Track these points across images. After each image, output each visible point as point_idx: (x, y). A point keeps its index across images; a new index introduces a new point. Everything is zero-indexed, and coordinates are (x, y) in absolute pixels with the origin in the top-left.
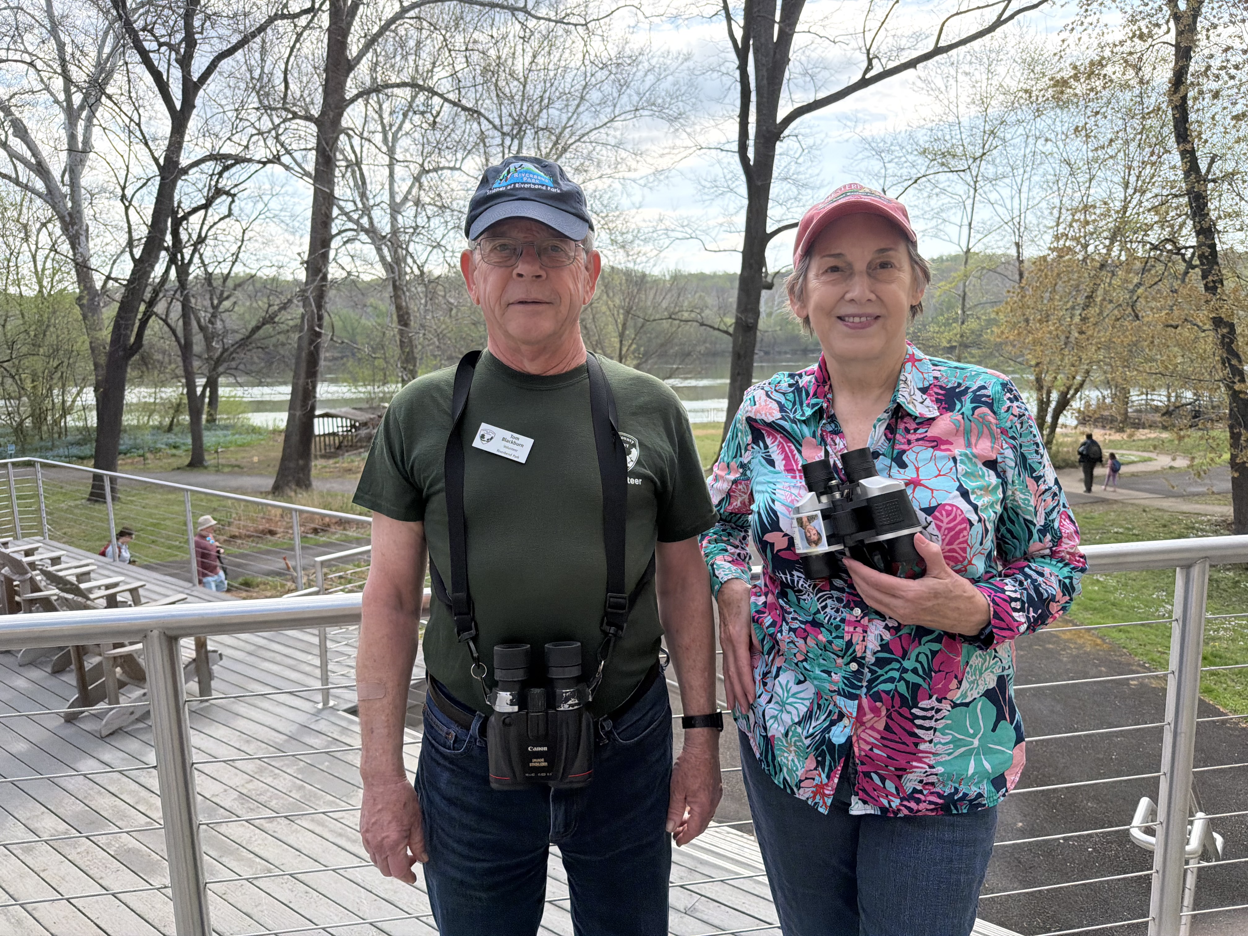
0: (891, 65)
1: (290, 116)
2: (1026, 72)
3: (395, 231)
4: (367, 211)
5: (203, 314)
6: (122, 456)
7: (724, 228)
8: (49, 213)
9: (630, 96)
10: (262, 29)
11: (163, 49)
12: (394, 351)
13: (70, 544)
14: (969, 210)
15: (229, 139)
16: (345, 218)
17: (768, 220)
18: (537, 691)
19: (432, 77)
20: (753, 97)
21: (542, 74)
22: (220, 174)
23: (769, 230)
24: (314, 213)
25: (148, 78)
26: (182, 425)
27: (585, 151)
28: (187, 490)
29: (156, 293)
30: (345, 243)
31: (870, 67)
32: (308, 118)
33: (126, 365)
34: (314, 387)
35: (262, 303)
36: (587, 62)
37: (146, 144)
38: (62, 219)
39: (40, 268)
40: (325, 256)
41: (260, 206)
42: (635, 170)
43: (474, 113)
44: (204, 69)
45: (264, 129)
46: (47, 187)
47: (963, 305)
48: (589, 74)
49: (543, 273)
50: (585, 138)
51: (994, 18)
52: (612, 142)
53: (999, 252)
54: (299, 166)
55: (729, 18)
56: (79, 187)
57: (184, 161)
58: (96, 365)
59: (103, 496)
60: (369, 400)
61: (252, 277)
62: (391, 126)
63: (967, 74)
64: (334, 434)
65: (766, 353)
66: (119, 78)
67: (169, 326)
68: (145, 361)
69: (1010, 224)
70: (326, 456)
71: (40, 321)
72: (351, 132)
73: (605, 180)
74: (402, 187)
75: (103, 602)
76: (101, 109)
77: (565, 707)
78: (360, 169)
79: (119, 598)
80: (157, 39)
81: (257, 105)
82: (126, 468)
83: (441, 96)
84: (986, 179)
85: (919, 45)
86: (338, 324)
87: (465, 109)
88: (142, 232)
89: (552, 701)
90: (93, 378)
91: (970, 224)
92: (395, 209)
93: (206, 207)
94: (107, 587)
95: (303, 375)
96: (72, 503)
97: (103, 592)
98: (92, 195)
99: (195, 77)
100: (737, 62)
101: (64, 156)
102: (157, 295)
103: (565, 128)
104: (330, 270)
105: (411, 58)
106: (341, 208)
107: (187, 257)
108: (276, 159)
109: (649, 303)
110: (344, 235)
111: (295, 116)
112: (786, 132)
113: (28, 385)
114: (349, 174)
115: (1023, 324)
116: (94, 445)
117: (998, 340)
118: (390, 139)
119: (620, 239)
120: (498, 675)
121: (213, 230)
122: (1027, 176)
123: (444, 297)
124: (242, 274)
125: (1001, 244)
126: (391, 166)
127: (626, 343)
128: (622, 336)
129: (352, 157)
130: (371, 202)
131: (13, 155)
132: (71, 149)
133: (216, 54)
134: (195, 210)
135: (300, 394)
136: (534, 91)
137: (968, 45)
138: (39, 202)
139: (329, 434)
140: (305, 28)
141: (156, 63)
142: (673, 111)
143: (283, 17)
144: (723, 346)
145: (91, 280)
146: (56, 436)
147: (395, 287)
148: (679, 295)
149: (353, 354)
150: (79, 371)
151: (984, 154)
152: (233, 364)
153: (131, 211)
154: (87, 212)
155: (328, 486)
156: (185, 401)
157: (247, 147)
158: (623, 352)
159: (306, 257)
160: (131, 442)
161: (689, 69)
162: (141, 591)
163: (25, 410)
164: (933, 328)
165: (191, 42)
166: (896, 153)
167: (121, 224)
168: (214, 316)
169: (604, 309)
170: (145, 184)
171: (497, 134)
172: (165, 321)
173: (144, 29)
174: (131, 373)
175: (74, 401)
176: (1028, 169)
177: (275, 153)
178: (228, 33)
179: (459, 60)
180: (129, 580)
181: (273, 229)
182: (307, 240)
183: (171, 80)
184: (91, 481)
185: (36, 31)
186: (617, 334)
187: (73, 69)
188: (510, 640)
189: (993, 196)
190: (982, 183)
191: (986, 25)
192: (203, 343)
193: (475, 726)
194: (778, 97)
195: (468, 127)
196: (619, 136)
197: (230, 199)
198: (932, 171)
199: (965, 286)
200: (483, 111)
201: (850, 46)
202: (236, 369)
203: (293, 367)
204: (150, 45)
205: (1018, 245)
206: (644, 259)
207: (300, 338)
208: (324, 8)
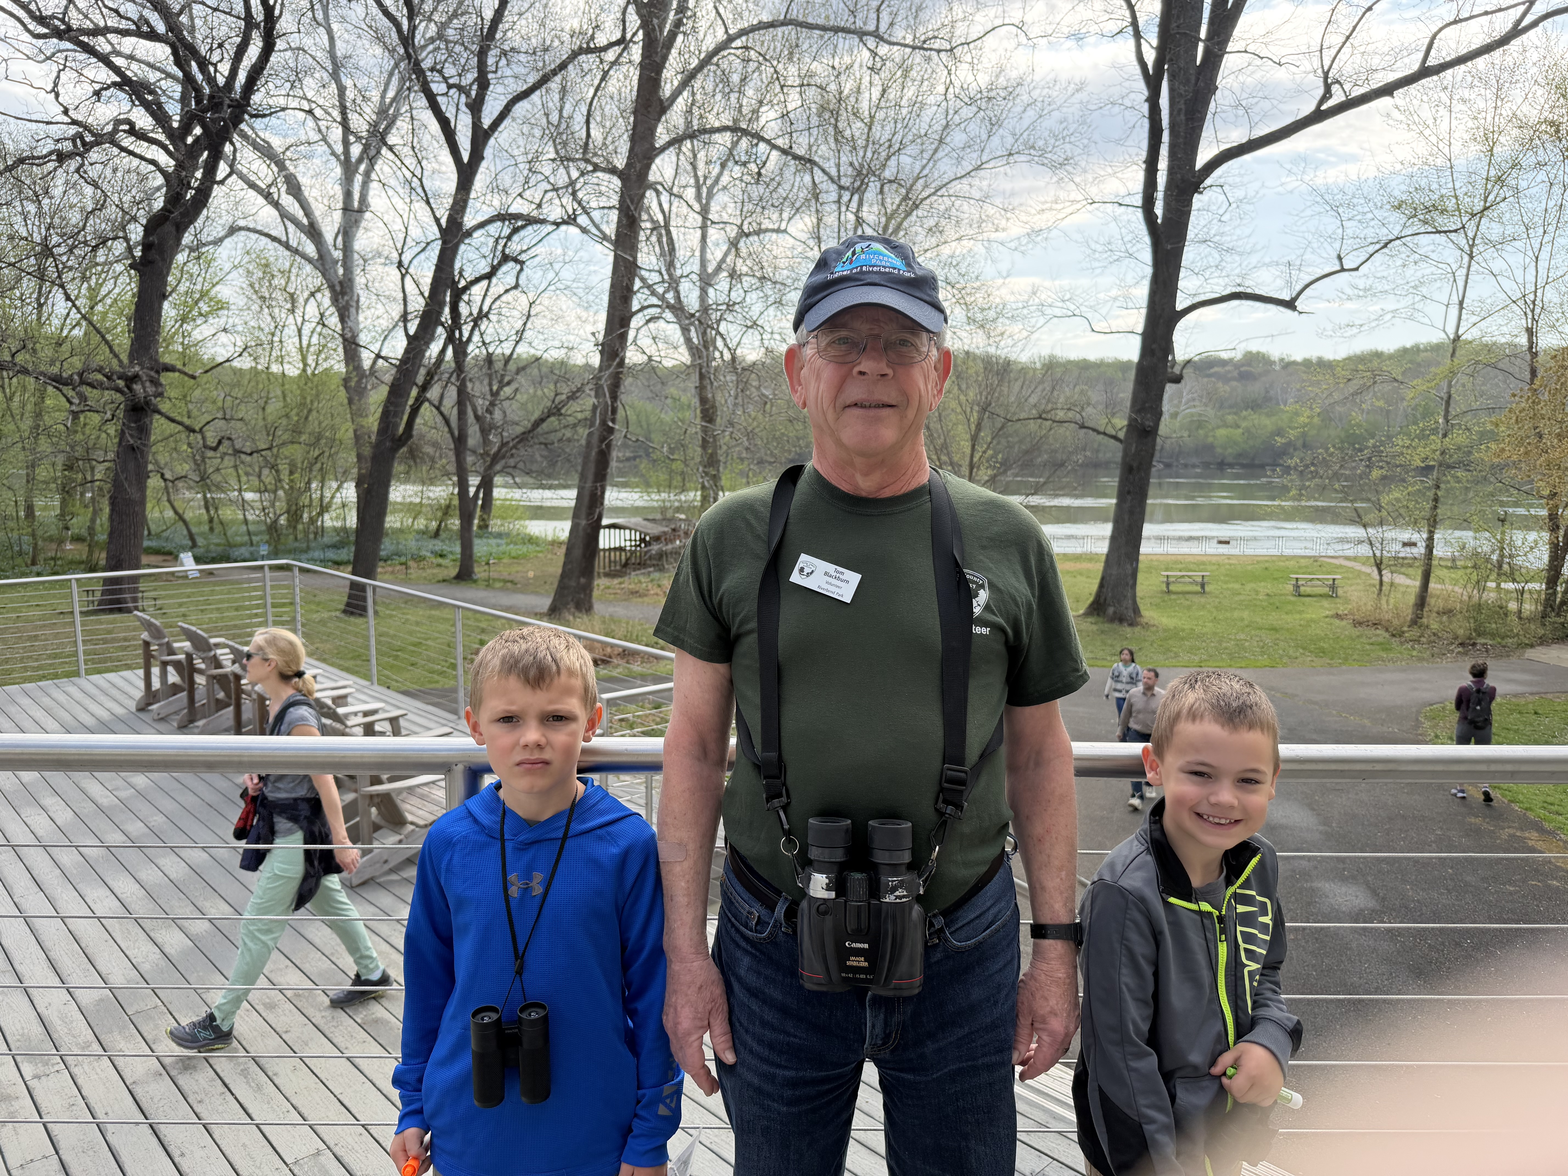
0: (1357, 92)
1: (590, 168)
2: (1554, 97)
3: (705, 308)
4: (674, 284)
5: (480, 401)
6: (381, 563)
7: (1118, 304)
8: (319, 280)
9: (1002, 137)
10: (563, 66)
11: (452, 91)
12: (696, 452)
13: (324, 661)
14: (1461, 283)
15: (520, 195)
16: (646, 291)
17: (1179, 294)
18: (858, 876)
19: (758, 118)
20: (1166, 137)
21: (892, 113)
22: (509, 238)
23: (1179, 307)
24: (613, 286)
25: (434, 126)
26: (451, 530)
27: (942, 208)
28: (459, 607)
29: (430, 375)
30: (648, 321)
31: (1327, 94)
32: (613, 171)
33: (393, 458)
34: (603, 493)
35: (549, 391)
36: (950, 96)
37: (428, 202)
38: (332, 287)
39: (305, 343)
40: (623, 337)
41: (551, 275)
42: (1004, 230)
43: (807, 162)
44: (496, 114)
45: (560, 183)
46: (319, 251)
47: (1447, 411)
48: (951, 112)
49: (890, 372)
50: (943, 191)
51: (1510, 26)
52: (977, 195)
53: (1503, 340)
54: (597, 227)
55: (1137, 35)
56: (352, 251)
57: (469, 221)
58: (359, 456)
59: (364, 609)
60: (663, 510)
61: (538, 359)
62: (706, 178)
63: (1464, 101)
64: (621, 549)
65: (1168, 466)
66: (402, 125)
67: (442, 414)
68: (414, 455)
69: (1521, 303)
70: (609, 575)
71: (303, 404)
72: (660, 187)
73: (964, 242)
74: (715, 254)
75: (360, 730)
76: (380, 162)
77: (890, 899)
78: (669, 233)
79: (377, 728)
80: (445, 79)
81: (552, 155)
82: (386, 577)
83: (768, 142)
84: (1488, 242)
85: (1398, 64)
86: (632, 418)
87: (796, 157)
88: (417, 304)
89: (875, 890)
90: (355, 471)
91: (1461, 303)
92: (706, 281)
93: (489, 276)
94: (366, 714)
95: (590, 476)
96: (325, 615)
97: (360, 720)
98: (365, 261)
99: (486, 122)
100: (1146, 93)
101: (338, 216)
102: (432, 378)
103: (918, 178)
104: (628, 354)
105: (734, 97)
106: (643, 280)
107: (466, 335)
108: (571, 220)
109: (1012, 399)
110: (646, 312)
111: (596, 168)
112: (1208, 182)
113: (285, 476)
114: (654, 239)
115: (1534, 440)
116: (353, 549)
117: (1496, 460)
118: (704, 195)
119: (979, 316)
120: (814, 853)
121: (498, 303)
122: (1547, 238)
123: (758, 388)
124: (525, 356)
125: (1505, 329)
126: (704, 228)
127: (979, 449)
128: (974, 439)
129: (660, 218)
130: (678, 273)
131: (285, 215)
132: (347, 209)
133: (510, 97)
134: (477, 280)
135: (586, 500)
136: (881, 133)
137: (1469, 64)
138: (308, 268)
139: (615, 549)
140: (613, 64)
141: (443, 108)
142: (1059, 157)
143: (589, 51)
144: (1109, 455)
145: (360, 360)
146: (312, 536)
147: (702, 377)
148: (1053, 389)
149: (648, 455)
150: (341, 462)
151: (1486, 208)
152: (512, 462)
153: (408, 279)
154: (360, 280)
155: (611, 609)
156: (456, 502)
157: (539, 206)
158: (975, 460)
159: (601, 338)
160: (393, 548)
161: (1081, 102)
162: (402, 722)
163: (281, 505)
164: (1400, 441)
165: (483, 83)
166: (1359, 208)
167: (394, 294)
168: (492, 404)
169: (953, 404)
170: (423, 250)
171: (833, 187)
172: (438, 408)
173: (432, 69)
174: (398, 467)
175: (333, 497)
176: (1551, 229)
177: (570, 212)
178: (523, 71)
179: (791, 97)
180: (388, 708)
181: (565, 303)
182: (603, 317)
183: (459, 127)
184: (347, 590)
185: (317, 75)
186: (968, 436)
187: (353, 117)
188: (828, 813)
189: (1497, 265)
190: (1481, 248)
191: (1496, 35)
192: (478, 434)
193: (780, 910)
194: (1199, 137)
195: (798, 179)
196: (985, 188)
197: (518, 267)
198: (1409, 231)
199: (1450, 386)
200: (816, 159)
201: (1302, 68)
202: (515, 467)
203: (579, 468)
204: (438, 88)
205: (1530, 332)
206: (1010, 342)
207: (590, 435)
208: (636, 39)
